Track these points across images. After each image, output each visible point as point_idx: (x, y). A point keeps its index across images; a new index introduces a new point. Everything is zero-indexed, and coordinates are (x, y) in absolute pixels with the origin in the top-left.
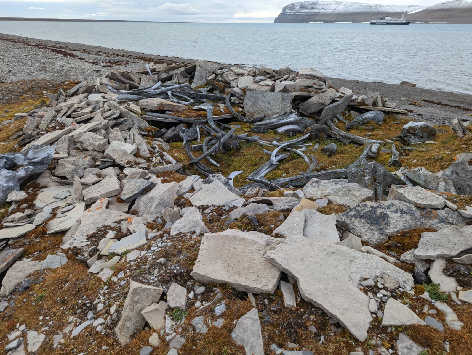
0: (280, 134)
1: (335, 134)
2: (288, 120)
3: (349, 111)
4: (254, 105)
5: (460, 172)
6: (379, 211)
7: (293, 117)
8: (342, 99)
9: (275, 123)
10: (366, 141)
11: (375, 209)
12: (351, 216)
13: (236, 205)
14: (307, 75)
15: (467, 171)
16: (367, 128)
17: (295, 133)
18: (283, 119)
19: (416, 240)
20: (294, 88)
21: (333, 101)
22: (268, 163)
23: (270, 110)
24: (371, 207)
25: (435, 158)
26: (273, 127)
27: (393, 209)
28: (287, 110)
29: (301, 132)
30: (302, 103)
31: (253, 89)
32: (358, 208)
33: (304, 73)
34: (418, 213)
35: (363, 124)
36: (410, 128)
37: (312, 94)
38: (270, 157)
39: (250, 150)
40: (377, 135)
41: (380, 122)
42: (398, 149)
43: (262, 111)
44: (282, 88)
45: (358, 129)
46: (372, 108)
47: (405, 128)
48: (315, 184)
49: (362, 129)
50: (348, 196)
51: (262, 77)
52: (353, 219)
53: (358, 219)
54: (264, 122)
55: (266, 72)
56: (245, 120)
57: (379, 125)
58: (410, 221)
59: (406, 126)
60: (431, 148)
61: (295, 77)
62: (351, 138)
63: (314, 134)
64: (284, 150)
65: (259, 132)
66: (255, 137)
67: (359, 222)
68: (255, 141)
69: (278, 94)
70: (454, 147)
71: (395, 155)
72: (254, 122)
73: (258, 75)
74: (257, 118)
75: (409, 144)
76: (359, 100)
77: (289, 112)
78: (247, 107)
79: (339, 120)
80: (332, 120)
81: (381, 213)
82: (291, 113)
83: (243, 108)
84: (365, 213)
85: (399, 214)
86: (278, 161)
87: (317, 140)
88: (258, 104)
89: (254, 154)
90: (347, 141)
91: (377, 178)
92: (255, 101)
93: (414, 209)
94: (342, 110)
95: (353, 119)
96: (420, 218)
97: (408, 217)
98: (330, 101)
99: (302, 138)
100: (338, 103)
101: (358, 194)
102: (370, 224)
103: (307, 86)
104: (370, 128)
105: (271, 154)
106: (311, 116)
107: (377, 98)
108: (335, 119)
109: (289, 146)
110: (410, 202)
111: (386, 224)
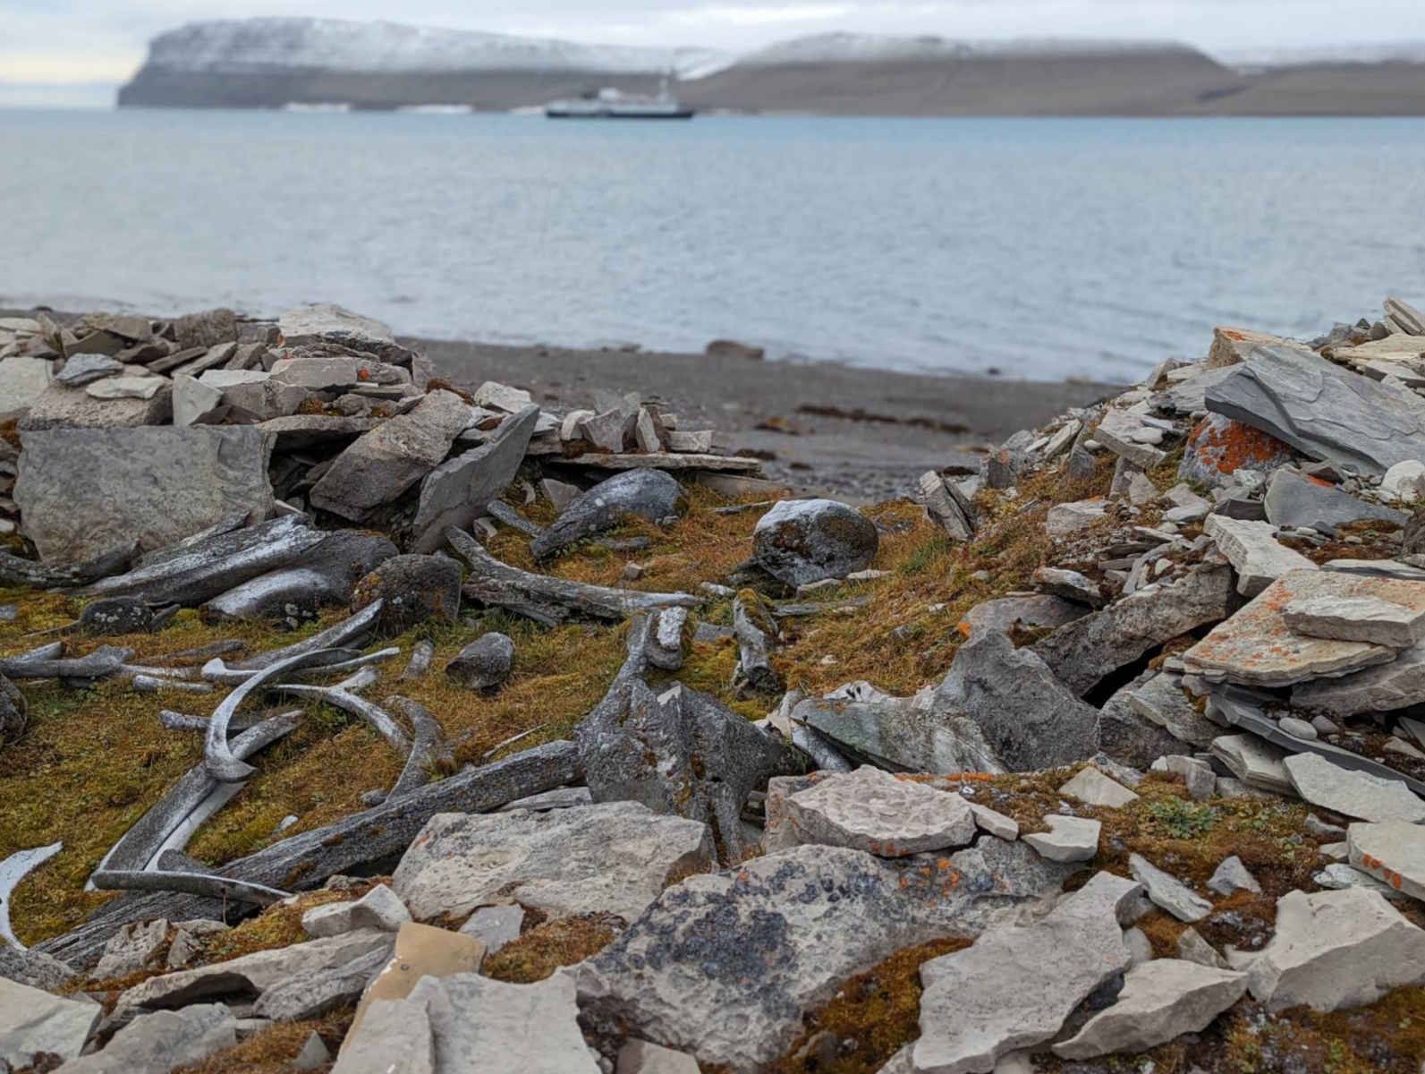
0: (235, 621)
1: (495, 589)
2: (264, 552)
3: (535, 482)
4: (73, 496)
5: (991, 678)
6: (744, 910)
7: (287, 535)
8: (497, 432)
9: (203, 575)
10: (629, 601)
11: (724, 903)
12: (637, 961)
14: (318, 337)
15: (1013, 672)
16: (620, 545)
17: (309, 607)
18: (240, 549)
19: (906, 1001)
20: (271, 402)
21: (460, 445)
22: (194, 779)
23: (165, 513)
24: (711, 898)
25: (895, 636)
26: (192, 595)
27: (796, 885)
28: (250, 505)
29: (336, 602)
30: (324, 464)
31: (57, 421)
32: (658, 917)
33: (303, 332)
34: (890, 883)
35: (601, 531)
36: (784, 526)
37: (357, 422)
38: (203, 744)
39: (88, 724)
40: (665, 570)
41: (665, 513)
42: (755, 619)
43: (125, 523)
44: (209, 405)
45: (589, 555)
46: (623, 459)
47: (765, 531)
48: (447, 844)
49: (602, 555)
50: (603, 867)
51: (98, 361)
52: (648, 970)
53: (669, 969)
54: (142, 575)
55: (116, 335)
56: (34, 576)
57: (668, 529)
58: (870, 926)
59: (768, 521)
60: (871, 598)
61: (263, 350)
62: (564, 598)
63: (396, 601)
64: (267, 697)
65: (124, 628)
66: (108, 657)
67: (675, 979)
68: (105, 675)
69: (191, 433)
70: (949, 582)
71: (750, 646)
72: (88, 578)
73: (74, 350)
74: (100, 560)
75: (791, 593)
76: (567, 431)
77: (261, 511)
78: (39, 508)
79: (497, 523)
80: (470, 529)
81: (754, 915)
82: (275, 515)
83: (16, 516)
84: (691, 931)
85: (821, 906)
86: (248, 759)
87: (418, 629)
88: (97, 489)
89: (111, 744)
90: (552, 611)
91: (707, 761)
92: (77, 476)
93: (872, 867)
94: (507, 480)
95: (558, 515)
96: (902, 905)
97: (859, 908)
98: (447, 446)
99: (349, 629)
100: (483, 450)
101: (644, 851)
102: (723, 979)
103: (327, 389)
104: (634, 542)
105: (203, 731)
106: (372, 519)
107: (636, 416)
108: (483, 523)
109: (289, 674)
110: (854, 841)
111: (784, 960)
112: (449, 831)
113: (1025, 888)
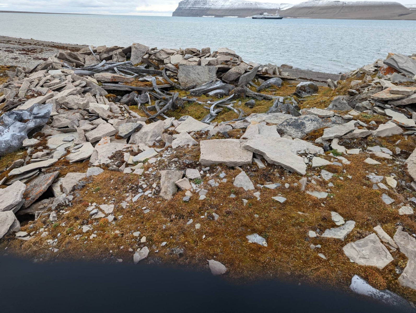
0: (211, 96)
1: (251, 94)
2: (215, 86)
3: (257, 79)
4: (186, 76)
5: (337, 105)
6: (299, 121)
7: (219, 84)
8: (252, 70)
9: (206, 89)
10: (273, 97)
11: (297, 120)
12: (284, 125)
13: (209, 130)
14: (224, 53)
15: (341, 103)
16: (271, 90)
17: (222, 95)
18: (211, 86)
19: (321, 132)
20: (217, 62)
21: (246, 72)
22: (209, 115)
23: (200, 80)
24: (295, 119)
25: (320, 102)
26: (204, 92)
27: (307, 119)
28: (213, 79)
29: (227, 95)
30: (224, 74)
31: (184, 65)
32: (287, 121)
33: (221, 52)
34: (320, 120)
35: (268, 87)
36: (302, 86)
37: (230, 67)
38: (209, 111)
39: (192, 108)
40: (279, 94)
41: (279, 85)
42: (296, 100)
43: (194, 81)
44: (207, 63)
45: (266, 91)
46: (273, 76)
47: (298, 87)
48: (254, 116)
49: (268, 91)
50: (277, 119)
51: (190, 55)
52: (286, 126)
53: (288, 127)
54: (196, 89)
55: (192, 51)
56: (181, 88)
57: (280, 88)
58: (317, 125)
59: (299, 85)
60: (316, 98)
61: (215, 54)
62: (263, 96)
63: (236, 94)
64: (217, 106)
65: (195, 96)
66: (194, 99)
67: (289, 128)
68: (194, 102)
69: (205, 67)
70: (331, 94)
71: (295, 103)
72: (189, 89)
73: (185, 54)
74: (190, 86)
75: (301, 98)
76: (264, 70)
77: (215, 80)
78: (181, 78)
79: (251, 85)
80: (246, 86)
81: (301, 122)
82: (217, 81)
83: (178, 79)
84: (292, 123)
85: (310, 122)
86: (216, 113)
87: (239, 99)
88: (190, 75)
89: (196, 111)
90: (261, 98)
91: (290, 112)
92: (187, 73)
93: (318, 118)
94: (253, 78)
95: (261, 85)
96: (322, 123)
97: (316, 123)
98: (244, 71)
99: (229, 98)
100: (250, 72)
101: (283, 117)
102: (296, 128)
103: (225, 61)
104: (274, 90)
105: (209, 109)
106: (231, 82)
107: (275, 69)
108: (248, 85)
109: (220, 103)
110: (316, 115)
111: (304, 127)
112: (254, 115)
113: (340, 123)
